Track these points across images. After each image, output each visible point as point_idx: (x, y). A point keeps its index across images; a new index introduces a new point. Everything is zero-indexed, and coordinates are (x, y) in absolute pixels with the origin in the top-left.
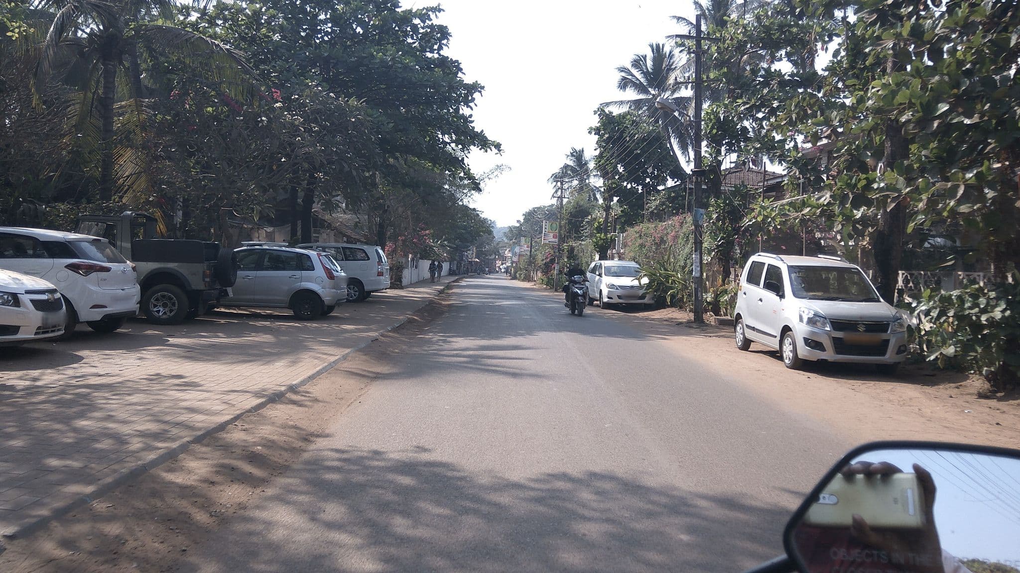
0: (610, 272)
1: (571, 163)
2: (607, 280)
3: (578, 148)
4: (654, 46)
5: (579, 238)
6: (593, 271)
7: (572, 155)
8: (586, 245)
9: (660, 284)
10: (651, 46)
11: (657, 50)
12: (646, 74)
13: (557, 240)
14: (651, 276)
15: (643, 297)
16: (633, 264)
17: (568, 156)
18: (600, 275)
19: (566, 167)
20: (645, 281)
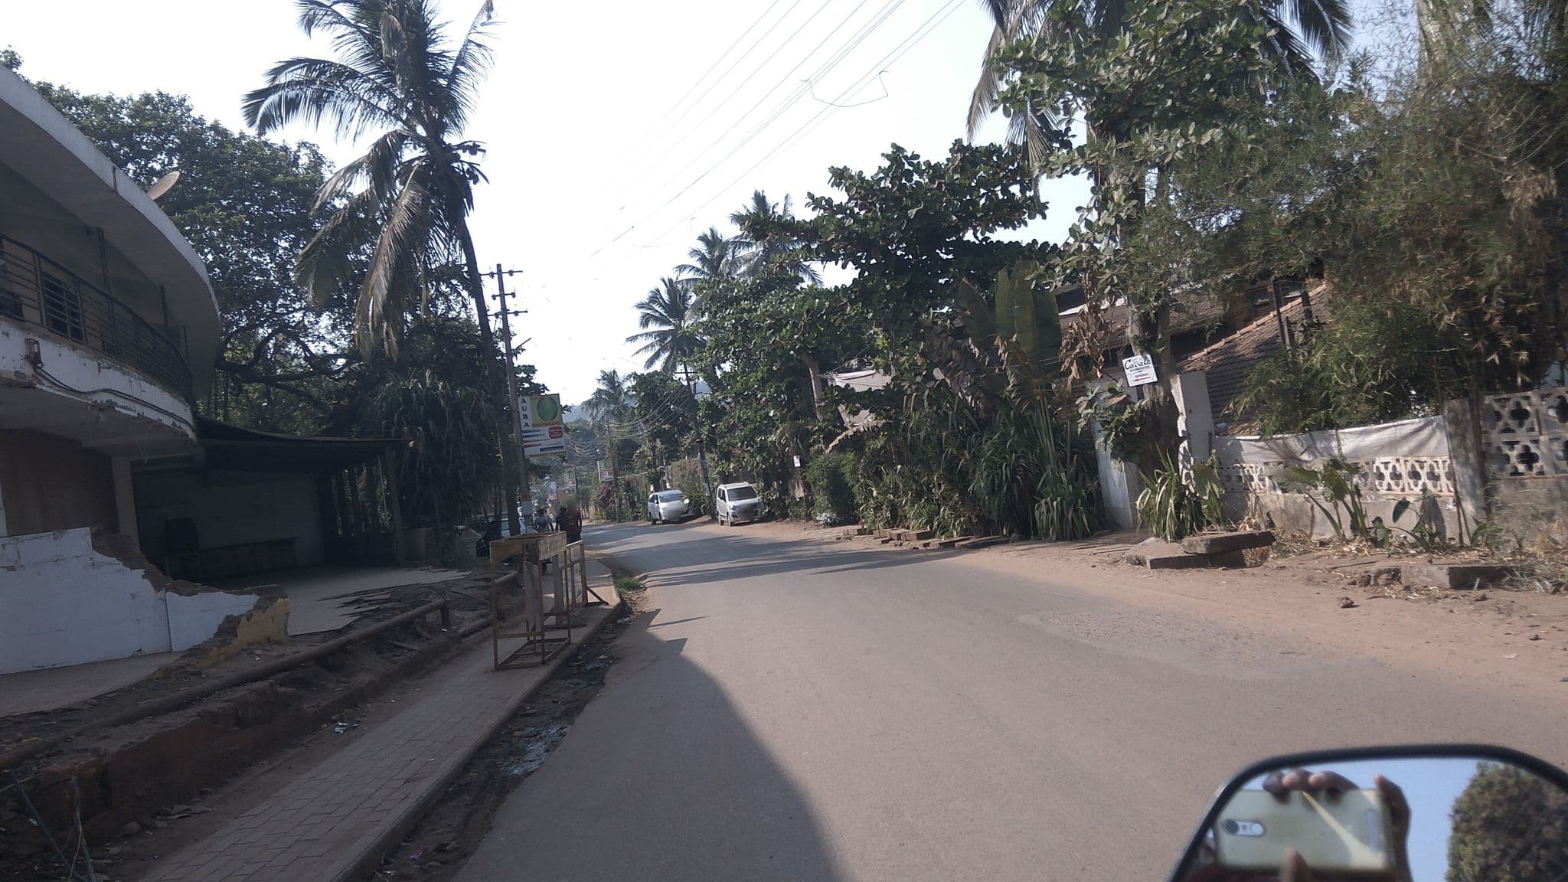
0: (664, 500)
1: (604, 388)
2: (662, 505)
3: (608, 370)
4: (667, 281)
5: (631, 469)
6: (652, 500)
7: (603, 378)
8: (640, 476)
9: (696, 501)
10: (663, 280)
11: (671, 285)
12: (664, 306)
13: (612, 477)
14: (690, 497)
15: (687, 512)
16: (678, 491)
17: (599, 380)
18: (658, 503)
19: (599, 391)
20: (687, 501)
